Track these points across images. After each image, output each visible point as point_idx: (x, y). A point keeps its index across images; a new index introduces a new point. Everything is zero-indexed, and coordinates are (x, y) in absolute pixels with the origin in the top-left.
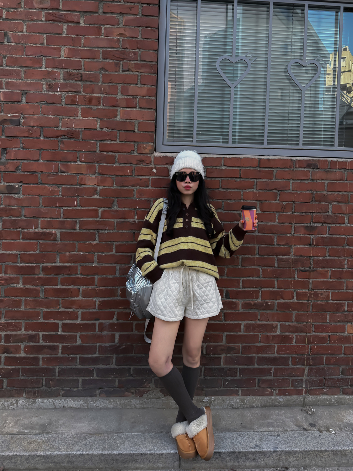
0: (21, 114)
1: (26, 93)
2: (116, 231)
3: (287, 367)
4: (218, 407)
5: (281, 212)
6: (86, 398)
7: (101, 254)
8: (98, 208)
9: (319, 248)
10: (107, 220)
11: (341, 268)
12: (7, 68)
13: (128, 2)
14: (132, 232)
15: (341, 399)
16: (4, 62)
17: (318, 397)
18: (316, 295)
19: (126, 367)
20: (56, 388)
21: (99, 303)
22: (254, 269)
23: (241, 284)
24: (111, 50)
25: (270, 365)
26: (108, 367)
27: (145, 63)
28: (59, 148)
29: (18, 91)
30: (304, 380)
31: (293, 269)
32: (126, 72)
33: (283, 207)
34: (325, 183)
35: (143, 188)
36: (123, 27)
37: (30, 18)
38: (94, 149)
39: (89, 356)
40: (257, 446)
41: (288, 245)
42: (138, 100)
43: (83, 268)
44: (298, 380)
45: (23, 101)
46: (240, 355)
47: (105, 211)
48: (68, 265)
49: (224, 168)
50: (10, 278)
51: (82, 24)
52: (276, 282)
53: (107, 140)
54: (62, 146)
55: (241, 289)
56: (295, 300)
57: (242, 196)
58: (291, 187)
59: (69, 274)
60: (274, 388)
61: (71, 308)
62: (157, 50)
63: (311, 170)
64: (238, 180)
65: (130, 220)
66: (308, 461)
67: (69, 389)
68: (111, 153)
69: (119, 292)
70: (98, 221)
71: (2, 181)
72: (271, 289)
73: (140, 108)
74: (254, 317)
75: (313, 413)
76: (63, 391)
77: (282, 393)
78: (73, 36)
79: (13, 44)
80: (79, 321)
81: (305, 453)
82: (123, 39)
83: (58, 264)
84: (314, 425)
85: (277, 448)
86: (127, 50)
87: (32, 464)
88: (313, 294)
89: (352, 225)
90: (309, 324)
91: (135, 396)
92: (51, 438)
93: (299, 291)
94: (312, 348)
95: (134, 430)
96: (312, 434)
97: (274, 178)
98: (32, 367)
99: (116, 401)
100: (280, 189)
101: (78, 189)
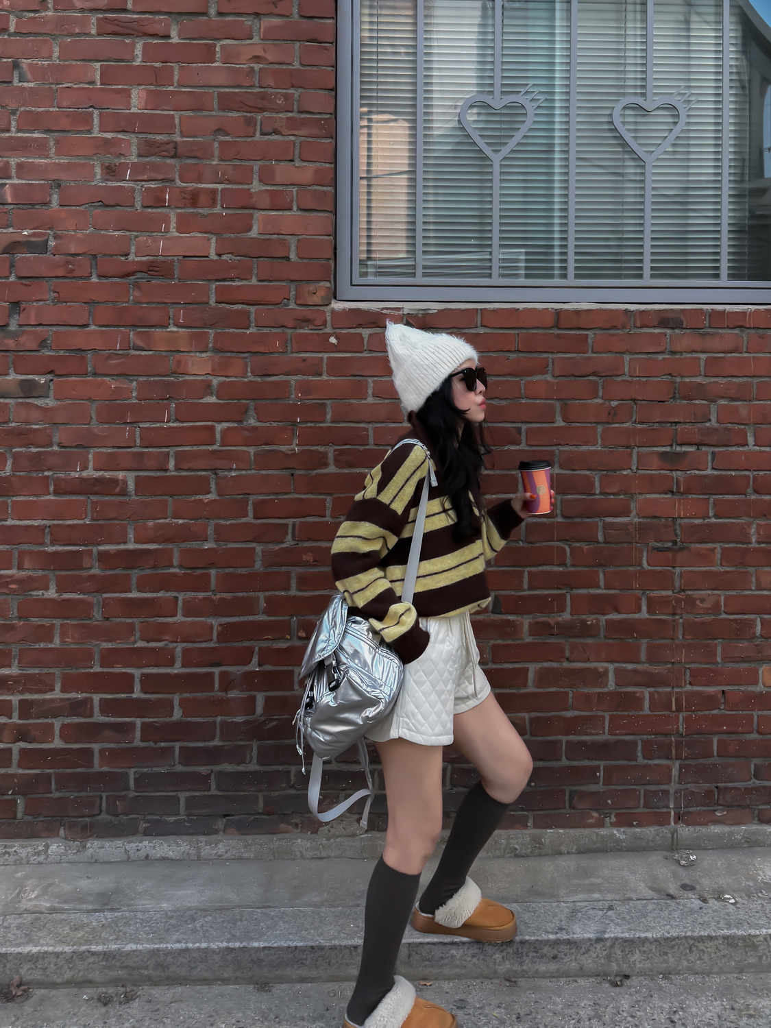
0: (50, 229)
2: (253, 471)
3: (633, 763)
5: (608, 423)
6: (194, 838)
7: (222, 522)
8: (214, 424)
9: (692, 498)
11: (744, 543)
12: (20, 135)
14: (288, 473)
15: (754, 833)
16: (14, 123)
17: (704, 830)
18: (691, 602)
19: (280, 768)
20: (131, 816)
21: (220, 628)
22: (553, 547)
23: (526, 580)
24: (236, 90)
25: (596, 759)
26: (241, 768)
27: (308, 116)
28: (131, 298)
29: (42, 182)
30: (672, 791)
31: (638, 545)
32: (269, 137)
33: (612, 412)
34: (699, 359)
35: (311, 378)
36: (262, 42)
37: (66, 29)
38: (205, 299)
39: (200, 744)
40: (561, 929)
41: (625, 494)
42: (295, 193)
44: (658, 791)
45: (53, 201)
47: (228, 429)
48: (152, 547)
49: (482, 331)
50: (30, 577)
51: (175, 40)
52: (601, 575)
53: (232, 279)
54: (137, 293)
55: (526, 593)
56: (644, 614)
57: (523, 391)
58: (626, 369)
59: (155, 567)
60: (607, 811)
61: (160, 641)
62: (335, 89)
63: (668, 331)
64: (513, 356)
65: (283, 448)
66: (671, 960)
67: (158, 817)
68: (240, 307)
69: (263, 605)
70: (215, 451)
71: (11, 371)
72: (592, 591)
73: (299, 209)
74: (556, 653)
75: (691, 865)
76: (145, 823)
77: (625, 821)
78: (157, 65)
79: (31, 85)
80: (177, 669)
82: (260, 69)
83: (131, 546)
84: (692, 888)
85: (605, 932)
86: (270, 90)
87: (79, 971)
88: (683, 600)
89: (763, 449)
90: (677, 666)
91: (301, 832)
92: (119, 919)
93: (652, 594)
94: (686, 720)
95: (297, 901)
96: (684, 905)
97: (590, 350)
98: (79, 770)
99: (260, 843)
100: (603, 374)
101: (172, 383)
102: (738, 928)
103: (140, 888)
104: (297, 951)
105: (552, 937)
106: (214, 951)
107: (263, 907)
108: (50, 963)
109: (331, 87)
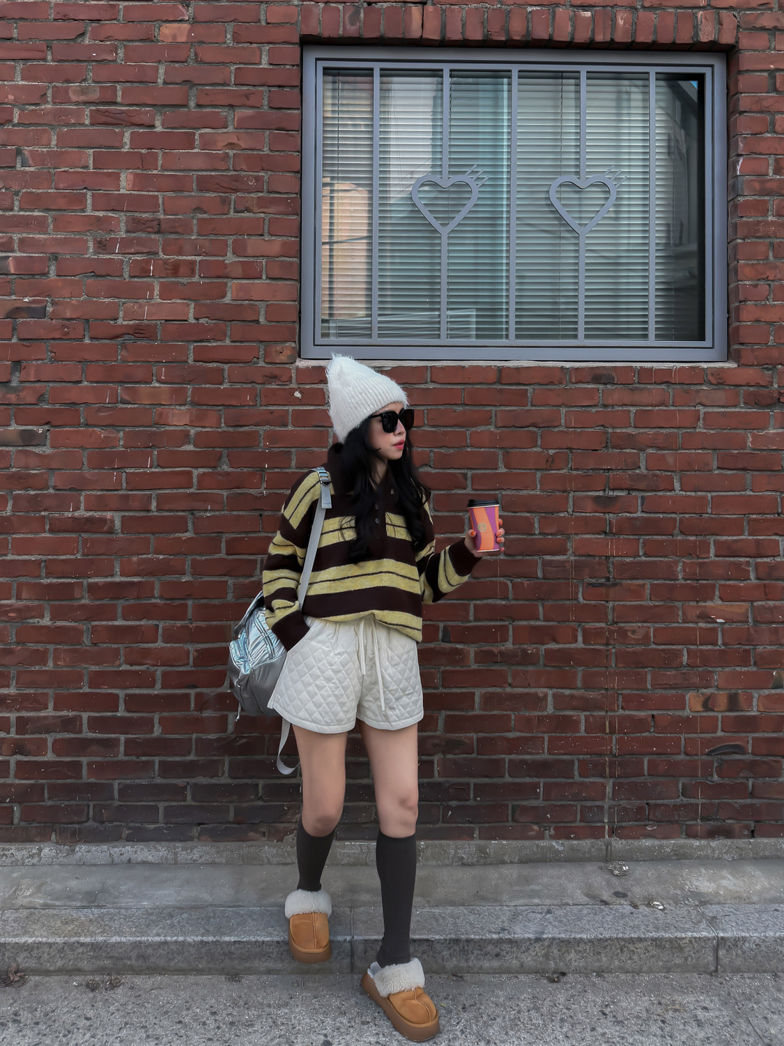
0: (48, 296)
1: (56, 259)
2: (226, 512)
3: (570, 780)
4: (434, 863)
5: (546, 469)
6: (172, 844)
7: (198, 557)
8: (192, 469)
9: (624, 538)
10: (209, 491)
11: (671, 580)
12: (22, 213)
13: (243, 85)
14: (257, 513)
15: (682, 847)
16: (17, 203)
17: (636, 843)
18: (623, 633)
19: (250, 781)
20: (115, 823)
21: (195, 653)
22: (496, 582)
23: (472, 612)
24: (213, 173)
25: (536, 777)
26: (214, 781)
27: (277, 196)
28: (120, 357)
29: (41, 255)
30: (606, 807)
31: (574, 581)
32: (242, 214)
33: (550, 460)
34: (630, 411)
35: (277, 428)
36: (235, 130)
37: (63, 120)
38: (184, 358)
39: (178, 759)
40: (503, 929)
41: (562, 534)
42: (264, 263)
43: (163, 584)
44: (593, 807)
45: (51, 272)
46: (474, 756)
47: (204, 474)
48: (136, 580)
49: (431, 386)
50: (27, 606)
51: (159, 129)
52: (541, 608)
53: (208, 341)
54: (124, 353)
55: (472, 624)
56: (580, 644)
57: (468, 440)
58: (563, 421)
59: (138, 598)
60: (546, 825)
61: (142, 664)
62: (300, 172)
63: (601, 387)
64: (460, 409)
65: (252, 491)
66: (604, 959)
67: (139, 825)
68: (215, 365)
70: (192, 494)
71: (13, 422)
72: (532, 623)
73: (268, 278)
74: (500, 679)
75: (624, 874)
76: (128, 829)
77: (563, 834)
78: (143, 151)
79: (32, 169)
80: (157, 690)
81: (599, 944)
82: (234, 154)
83: (118, 579)
84: (624, 896)
85: (543, 933)
86: (243, 173)
87: (70, 960)
88: (616, 631)
89: (688, 493)
90: (609, 692)
91: (268, 840)
92: (104, 915)
93: (587, 626)
94: (619, 741)
95: (265, 902)
96: (617, 910)
97: (529, 404)
98: (69, 781)
99: (230, 849)
100: (542, 425)
101: (154, 433)
102: (665, 932)
103: (123, 888)
104: (264, 945)
105: (495, 936)
106: (190, 944)
107: (234, 906)
108: (43, 952)
109: (297, 170)
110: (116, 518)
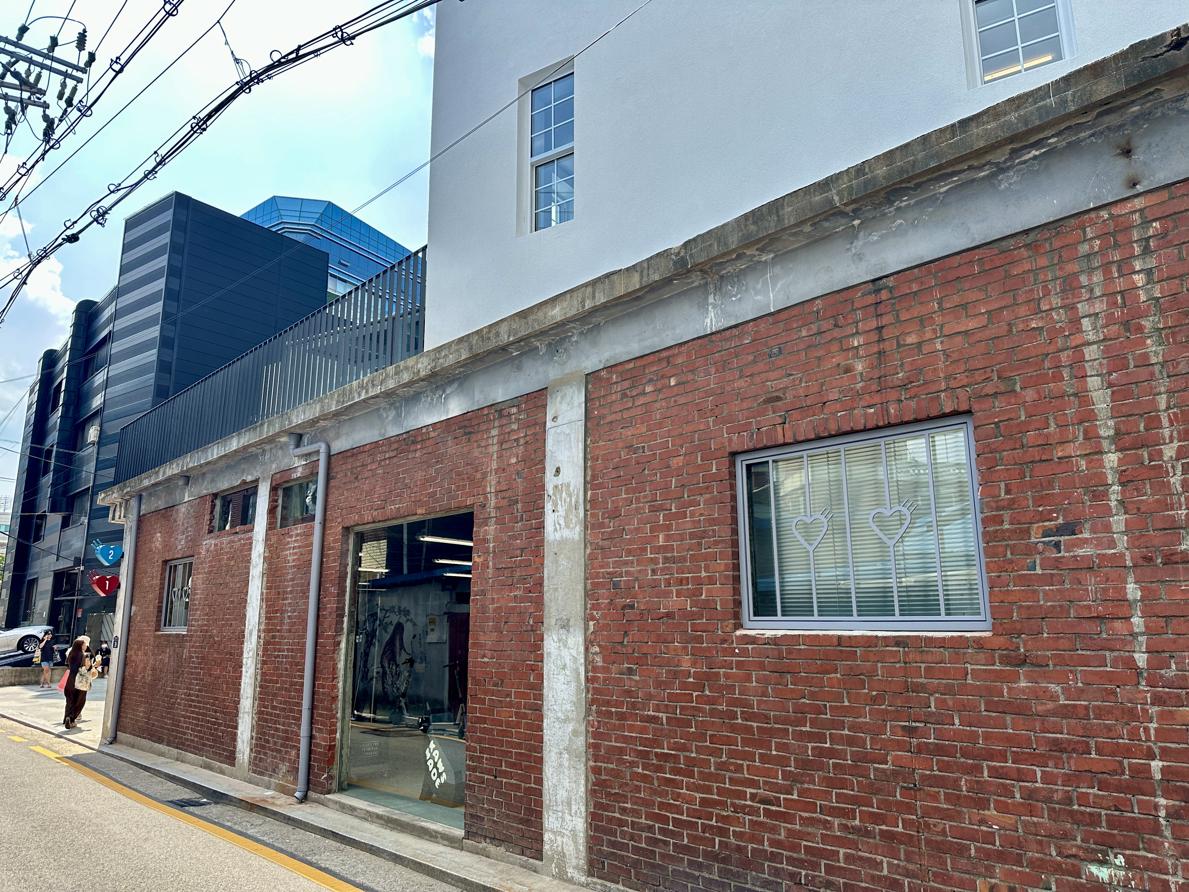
0: (635, 598)
2: (708, 718)
5: (872, 705)
7: (698, 743)
9: (923, 757)
10: (700, 705)
12: (626, 558)
14: (722, 721)
16: (624, 553)
18: (927, 825)
22: (847, 779)
24: (695, 530)
26: (711, 876)
28: (662, 629)
29: (633, 578)
31: (893, 783)
32: (707, 550)
33: (874, 698)
34: (920, 667)
35: (729, 671)
36: (703, 506)
38: (687, 629)
39: (695, 859)
41: (884, 750)
42: (718, 576)
45: (636, 586)
47: (698, 695)
48: (673, 752)
49: (803, 647)
50: (633, 761)
51: (673, 510)
52: (874, 800)
53: (696, 620)
58: (880, 672)
59: (675, 763)
61: (678, 801)
63: (901, 649)
64: (819, 662)
65: (720, 707)
68: (700, 633)
70: (694, 706)
71: (625, 662)
72: (870, 809)
73: (720, 584)
74: (854, 845)
78: (668, 523)
79: (629, 537)
80: (685, 817)
82: (703, 519)
83: (666, 751)
86: (707, 528)
88: (923, 823)
89: (965, 728)
90: (923, 868)
93: (904, 816)
97: (859, 660)
98: (651, 861)
100: (867, 675)
101: (677, 671)
110: (663, 716)
